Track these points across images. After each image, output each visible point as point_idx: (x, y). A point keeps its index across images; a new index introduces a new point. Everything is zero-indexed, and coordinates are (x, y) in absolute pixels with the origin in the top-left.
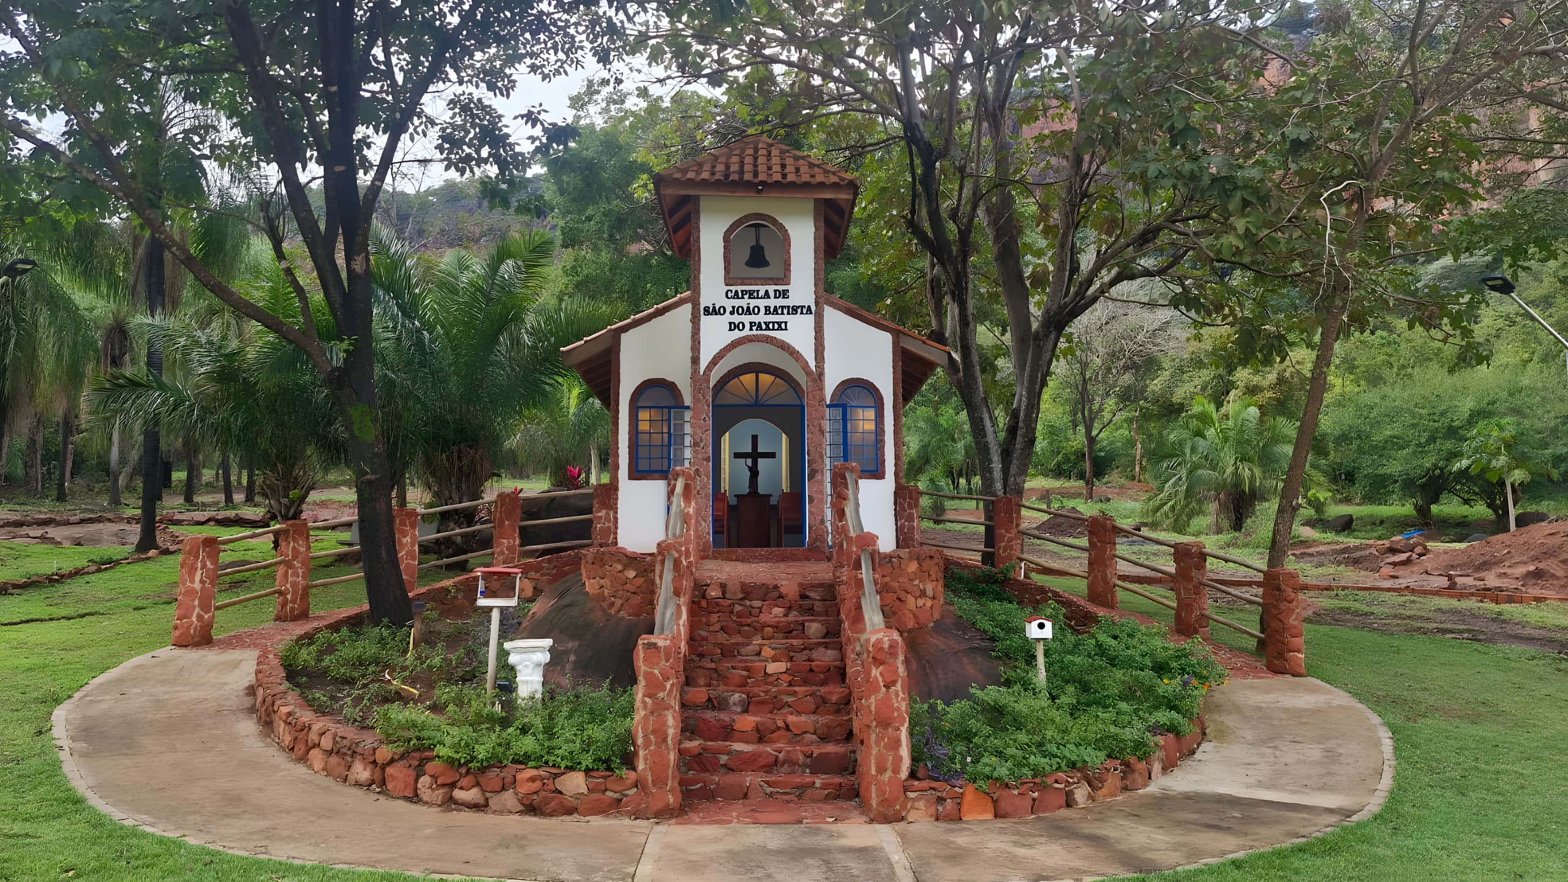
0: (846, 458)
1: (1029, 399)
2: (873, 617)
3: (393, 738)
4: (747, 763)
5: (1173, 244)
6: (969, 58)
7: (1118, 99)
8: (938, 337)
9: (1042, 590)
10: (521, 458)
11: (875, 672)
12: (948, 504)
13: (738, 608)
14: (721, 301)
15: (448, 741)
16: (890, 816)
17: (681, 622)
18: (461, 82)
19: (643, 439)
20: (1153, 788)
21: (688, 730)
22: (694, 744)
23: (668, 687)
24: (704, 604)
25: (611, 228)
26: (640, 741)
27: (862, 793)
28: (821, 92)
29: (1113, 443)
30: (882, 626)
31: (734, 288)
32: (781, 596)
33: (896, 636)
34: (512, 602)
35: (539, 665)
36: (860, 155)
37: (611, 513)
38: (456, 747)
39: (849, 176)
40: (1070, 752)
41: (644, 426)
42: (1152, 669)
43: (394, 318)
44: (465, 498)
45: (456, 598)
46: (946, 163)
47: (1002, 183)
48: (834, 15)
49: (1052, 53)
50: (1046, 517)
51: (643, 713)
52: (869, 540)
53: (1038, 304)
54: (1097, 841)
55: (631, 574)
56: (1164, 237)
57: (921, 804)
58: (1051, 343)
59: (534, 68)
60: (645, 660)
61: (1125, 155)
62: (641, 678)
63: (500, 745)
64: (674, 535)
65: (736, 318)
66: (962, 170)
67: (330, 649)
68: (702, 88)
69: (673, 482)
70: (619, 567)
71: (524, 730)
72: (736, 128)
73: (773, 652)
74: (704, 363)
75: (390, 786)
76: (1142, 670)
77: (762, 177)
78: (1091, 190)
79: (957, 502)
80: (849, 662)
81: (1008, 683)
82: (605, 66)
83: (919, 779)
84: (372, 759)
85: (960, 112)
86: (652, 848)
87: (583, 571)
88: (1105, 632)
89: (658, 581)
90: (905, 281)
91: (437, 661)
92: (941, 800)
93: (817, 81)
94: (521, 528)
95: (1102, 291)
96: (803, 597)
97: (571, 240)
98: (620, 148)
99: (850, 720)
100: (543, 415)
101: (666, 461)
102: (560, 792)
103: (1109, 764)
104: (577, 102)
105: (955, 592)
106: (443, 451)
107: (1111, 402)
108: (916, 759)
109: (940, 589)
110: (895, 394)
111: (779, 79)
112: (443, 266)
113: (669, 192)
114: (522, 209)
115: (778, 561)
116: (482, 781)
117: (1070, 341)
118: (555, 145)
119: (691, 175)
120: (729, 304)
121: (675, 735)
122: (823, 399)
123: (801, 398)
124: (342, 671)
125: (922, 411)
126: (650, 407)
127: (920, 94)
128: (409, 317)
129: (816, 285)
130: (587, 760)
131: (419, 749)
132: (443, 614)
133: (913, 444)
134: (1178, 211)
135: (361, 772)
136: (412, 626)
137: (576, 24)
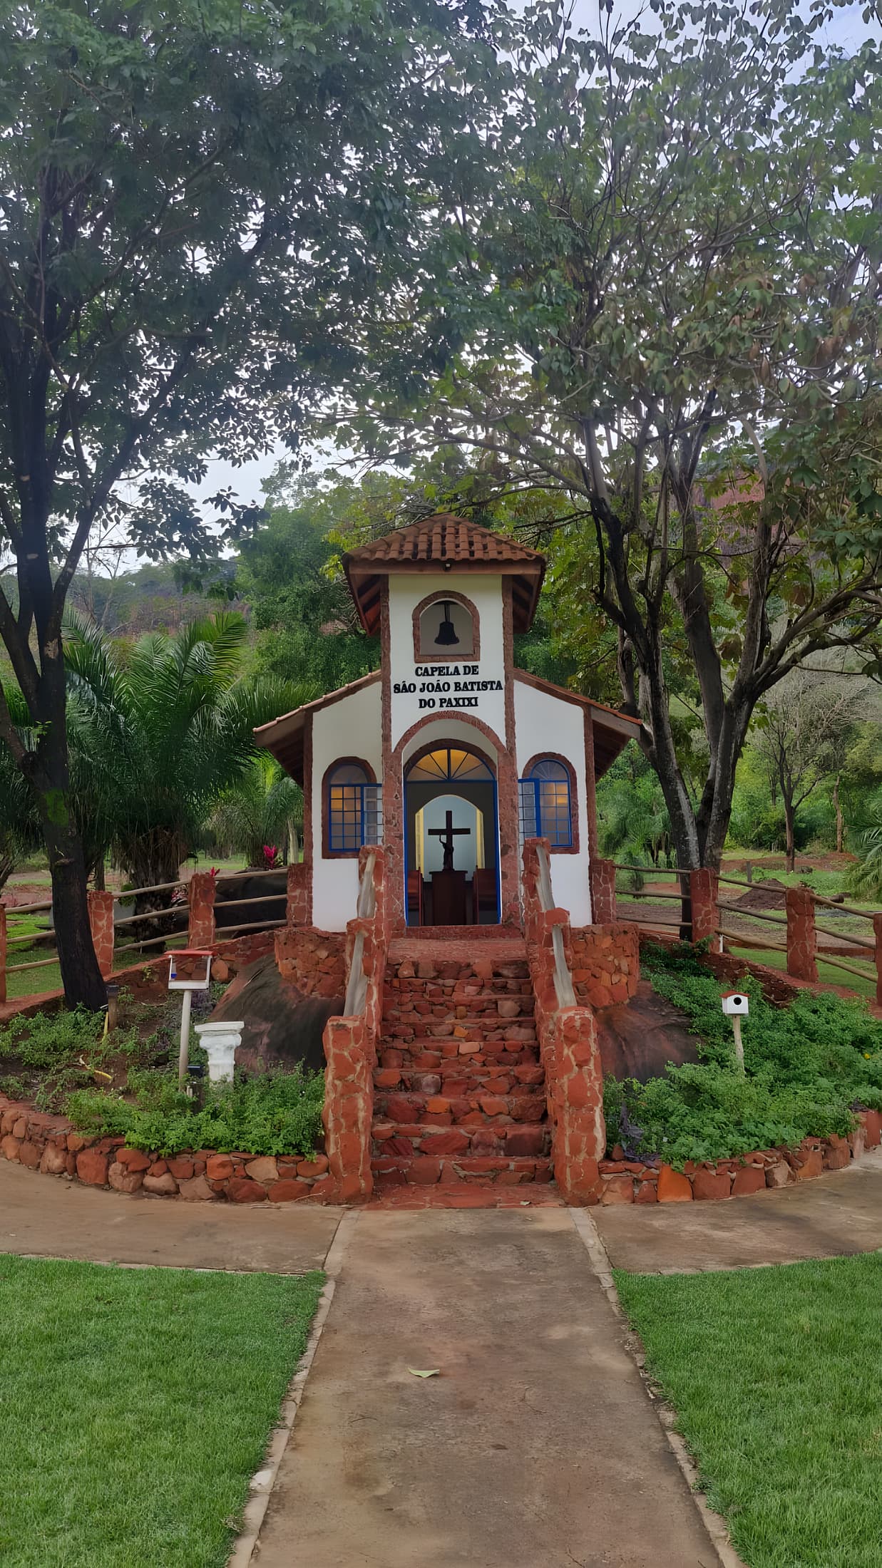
0: (539, 833)
1: (723, 769)
2: (565, 995)
3: (86, 1124)
4: (441, 1145)
5: (865, 611)
6: (654, 431)
7: (804, 469)
8: (630, 710)
9: (741, 965)
10: (220, 839)
11: (567, 1051)
12: (647, 877)
13: (431, 987)
14: (411, 678)
15: (138, 1126)
16: (587, 1200)
17: (373, 1003)
18: (153, 468)
19: (336, 818)
20: (854, 1167)
21: (381, 1112)
22: (385, 1127)
23: (358, 1068)
24: (396, 983)
25: (306, 608)
26: (330, 1125)
27: (557, 1174)
28: (508, 471)
29: (812, 813)
30: (574, 1004)
31: (423, 666)
32: (474, 975)
33: (588, 1014)
34: (203, 985)
35: (230, 1048)
36: (548, 530)
37: (306, 892)
38: (147, 1132)
39: (538, 551)
40: (770, 1131)
41: (336, 805)
42: (853, 1044)
43: (89, 702)
44: (161, 881)
45: (151, 980)
46: (634, 536)
47: (689, 555)
48: (519, 393)
49: (738, 425)
50: (747, 889)
51: (333, 1096)
52: (562, 915)
53: (732, 675)
54: (797, 1222)
55: (323, 954)
56: (856, 606)
57: (617, 1186)
58: (744, 713)
59: (224, 454)
60: (334, 1041)
61: (813, 525)
62: (331, 1062)
63: (191, 1130)
64: (364, 913)
65: (427, 696)
66: (649, 543)
67: (26, 1034)
68: (389, 469)
69: (363, 861)
70: (311, 947)
71: (215, 1115)
72: (425, 508)
73: (466, 1032)
74: (395, 739)
75: (81, 1173)
76: (842, 1045)
77: (449, 555)
78: (781, 559)
79: (656, 875)
80: (543, 1042)
81: (705, 1060)
82: (293, 449)
83: (614, 1161)
84: (63, 1147)
85: (646, 486)
86: (343, 1234)
87: (276, 952)
88: (804, 1006)
89: (348, 961)
90: (596, 654)
91: (130, 1045)
92: (637, 1181)
93: (504, 459)
94: (215, 909)
95: (794, 661)
96: (497, 975)
97: (265, 621)
98: (312, 529)
99: (545, 1101)
100: (240, 795)
101: (359, 839)
102: (251, 1178)
103: (810, 1142)
104: (269, 485)
105: (652, 968)
106: (139, 833)
107: (810, 772)
108: (611, 1139)
109: (636, 964)
110: (587, 769)
111: (468, 458)
112: (137, 650)
113: (357, 571)
114: (215, 592)
115: (471, 938)
116: (173, 1166)
117: (764, 711)
118: (245, 527)
119: (379, 555)
120: (419, 681)
121: (366, 1119)
122: (515, 774)
123: (493, 774)
124: (37, 1056)
125: (618, 783)
126: (343, 786)
127: (606, 469)
128: (105, 702)
129: (505, 660)
130: (278, 1146)
131: (110, 1136)
132: (138, 998)
133: (611, 817)
134: (869, 579)
135: (54, 1160)
136: (107, 1010)
137: (265, 410)
